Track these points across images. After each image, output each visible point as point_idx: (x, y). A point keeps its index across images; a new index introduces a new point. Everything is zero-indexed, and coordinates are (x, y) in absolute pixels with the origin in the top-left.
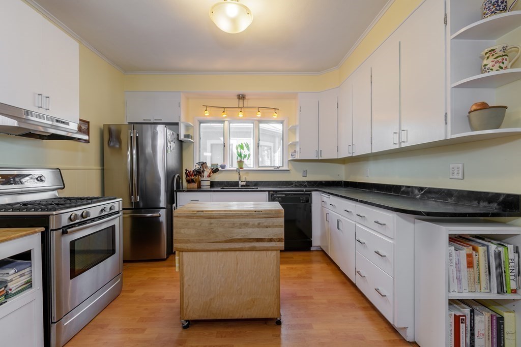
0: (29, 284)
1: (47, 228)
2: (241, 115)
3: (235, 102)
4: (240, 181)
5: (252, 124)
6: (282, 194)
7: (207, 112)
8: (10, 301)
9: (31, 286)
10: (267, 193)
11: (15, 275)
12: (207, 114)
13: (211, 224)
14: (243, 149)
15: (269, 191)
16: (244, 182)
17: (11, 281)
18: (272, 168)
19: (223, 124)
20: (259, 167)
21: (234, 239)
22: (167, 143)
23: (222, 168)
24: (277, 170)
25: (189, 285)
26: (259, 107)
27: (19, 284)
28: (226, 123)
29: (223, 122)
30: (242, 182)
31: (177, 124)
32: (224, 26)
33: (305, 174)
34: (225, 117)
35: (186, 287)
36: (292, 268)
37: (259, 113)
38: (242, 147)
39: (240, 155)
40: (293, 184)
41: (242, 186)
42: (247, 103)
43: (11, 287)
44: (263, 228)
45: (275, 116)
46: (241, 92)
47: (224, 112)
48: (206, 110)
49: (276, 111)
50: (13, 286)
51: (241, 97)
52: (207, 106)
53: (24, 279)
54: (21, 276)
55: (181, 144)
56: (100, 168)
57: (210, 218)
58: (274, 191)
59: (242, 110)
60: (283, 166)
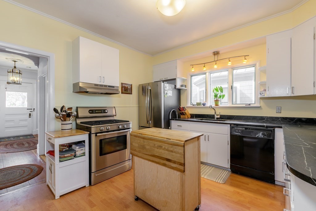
0: (84, 154)
1: (90, 132)
2: (215, 67)
3: (212, 58)
4: (216, 115)
5: (227, 72)
6: (242, 127)
7: (193, 69)
8: (76, 159)
9: (84, 155)
10: (229, 125)
11: (79, 149)
12: (193, 70)
13: (144, 142)
14: (218, 91)
15: (231, 124)
16: (219, 115)
17: (77, 151)
18: (244, 105)
19: (205, 75)
20: (233, 104)
21: (155, 155)
22: (164, 91)
23: (204, 106)
24: (248, 107)
25: (137, 176)
26: (229, 58)
27: (80, 153)
28: (207, 74)
29: (205, 74)
30: (217, 115)
31: (175, 79)
32: (168, 13)
33: (279, 110)
34: (206, 70)
35: (136, 176)
36: (238, 193)
37: (230, 62)
38: (216, 90)
39: (216, 96)
40: (264, 119)
41: (217, 118)
42: (220, 57)
43: (77, 154)
44: (170, 152)
45: (245, 62)
46: (215, 49)
47: (204, 66)
48: (193, 68)
49: (246, 57)
50: (78, 153)
51: (216, 53)
52: (193, 65)
53: (82, 152)
54: (81, 150)
55: (179, 92)
56: (138, 106)
57: (144, 138)
58: (234, 124)
59: (217, 63)
60: (255, 104)
